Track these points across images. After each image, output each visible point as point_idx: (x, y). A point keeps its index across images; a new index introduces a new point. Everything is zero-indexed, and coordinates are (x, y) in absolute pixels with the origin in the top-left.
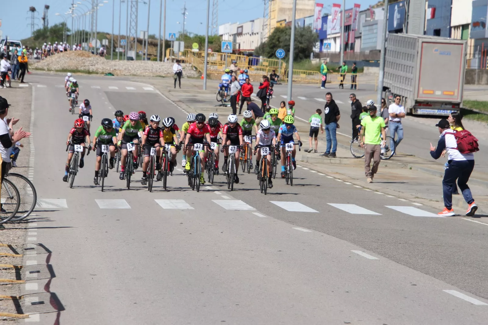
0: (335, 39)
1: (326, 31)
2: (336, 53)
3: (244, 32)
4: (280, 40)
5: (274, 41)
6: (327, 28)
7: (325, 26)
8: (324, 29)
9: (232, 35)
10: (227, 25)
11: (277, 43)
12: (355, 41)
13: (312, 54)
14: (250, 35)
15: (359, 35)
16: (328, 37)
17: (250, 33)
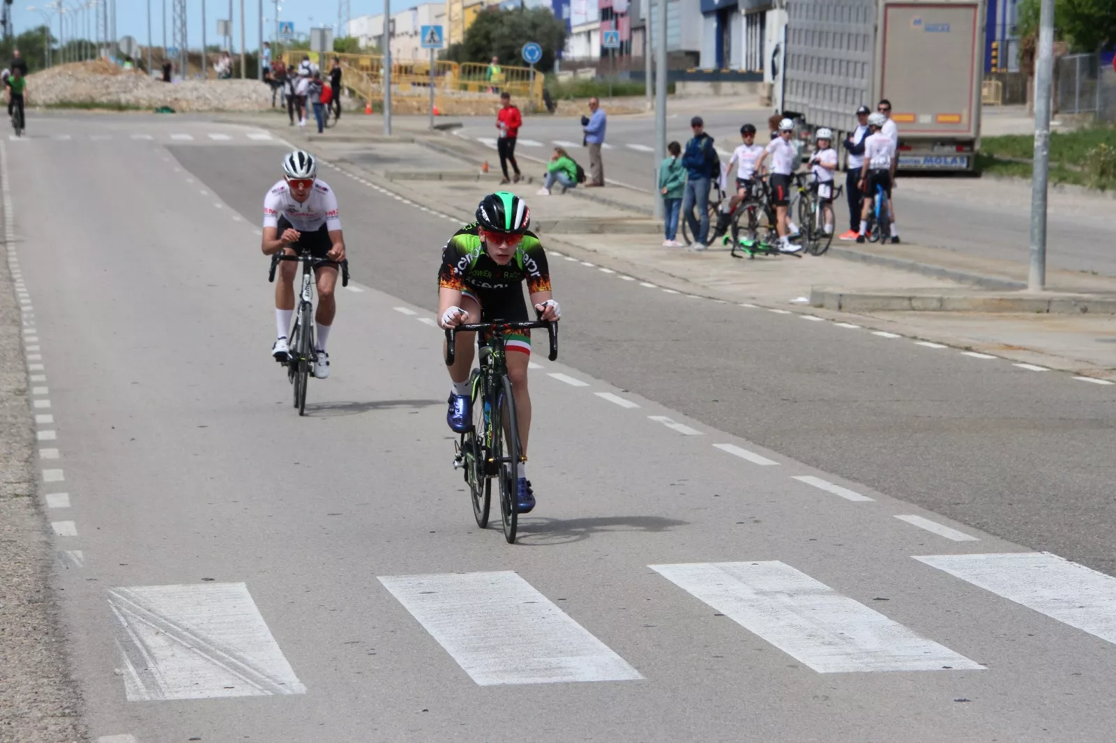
0: (589, 33)
1: (568, 20)
2: (593, 60)
3: (398, 31)
4: (492, 36)
5: (477, 39)
6: (570, 14)
7: (565, 9)
8: (565, 16)
9: (375, 37)
10: (364, 20)
11: (484, 43)
12: (631, 38)
13: (557, 63)
14: (411, 36)
15: (640, 24)
16: (574, 30)
17: (411, 32)
